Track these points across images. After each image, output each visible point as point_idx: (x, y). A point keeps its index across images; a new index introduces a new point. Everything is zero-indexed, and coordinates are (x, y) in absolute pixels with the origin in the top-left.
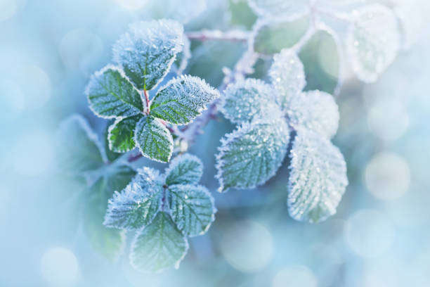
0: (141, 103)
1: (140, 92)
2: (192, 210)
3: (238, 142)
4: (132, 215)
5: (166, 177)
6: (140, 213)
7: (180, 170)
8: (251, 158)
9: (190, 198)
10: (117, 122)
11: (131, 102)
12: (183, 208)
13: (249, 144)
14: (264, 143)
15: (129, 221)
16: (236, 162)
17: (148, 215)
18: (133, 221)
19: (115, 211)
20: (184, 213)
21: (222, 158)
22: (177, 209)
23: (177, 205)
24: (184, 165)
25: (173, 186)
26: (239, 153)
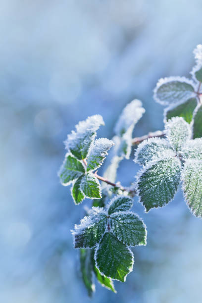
0: (83, 167)
1: (81, 161)
2: (126, 227)
3: (146, 175)
4: (87, 237)
5: (107, 210)
6: (92, 234)
7: (116, 204)
8: (157, 184)
9: (123, 219)
10: (73, 185)
11: (77, 169)
12: (119, 226)
13: (153, 175)
14: (164, 173)
15: (87, 241)
16: (147, 189)
17: (97, 235)
18: (88, 240)
19: (77, 236)
20: (120, 230)
21: (138, 189)
22: (116, 227)
23: (115, 225)
24: (118, 201)
25: (112, 214)
26: (148, 182)
